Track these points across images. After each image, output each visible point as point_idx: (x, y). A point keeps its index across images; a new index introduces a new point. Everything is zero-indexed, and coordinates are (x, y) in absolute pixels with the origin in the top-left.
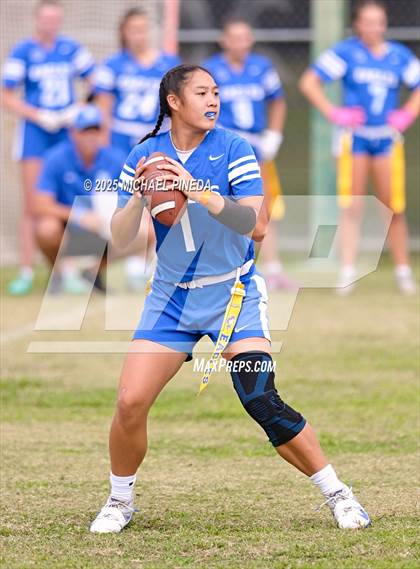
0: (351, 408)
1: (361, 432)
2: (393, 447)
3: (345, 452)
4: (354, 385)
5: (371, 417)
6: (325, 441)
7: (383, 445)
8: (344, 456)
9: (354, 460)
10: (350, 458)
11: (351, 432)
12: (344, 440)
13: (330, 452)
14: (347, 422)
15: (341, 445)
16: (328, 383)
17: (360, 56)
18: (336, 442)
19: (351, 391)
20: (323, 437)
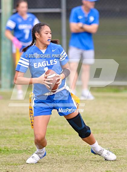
0: (14, 138)
1: (18, 146)
2: (29, 152)
3: (12, 154)
4: (16, 131)
5: (21, 142)
6: (6, 150)
7: (25, 151)
8: (12, 155)
9: (15, 156)
10: (14, 155)
11: (15, 147)
12: (12, 149)
13: (7, 154)
14: (13, 143)
15: (11, 151)
16: (7, 130)
17: (19, 20)
18: (10, 150)
19: (15, 132)
20: (5, 148)
